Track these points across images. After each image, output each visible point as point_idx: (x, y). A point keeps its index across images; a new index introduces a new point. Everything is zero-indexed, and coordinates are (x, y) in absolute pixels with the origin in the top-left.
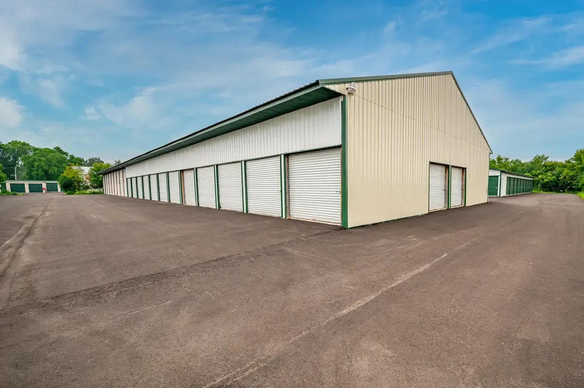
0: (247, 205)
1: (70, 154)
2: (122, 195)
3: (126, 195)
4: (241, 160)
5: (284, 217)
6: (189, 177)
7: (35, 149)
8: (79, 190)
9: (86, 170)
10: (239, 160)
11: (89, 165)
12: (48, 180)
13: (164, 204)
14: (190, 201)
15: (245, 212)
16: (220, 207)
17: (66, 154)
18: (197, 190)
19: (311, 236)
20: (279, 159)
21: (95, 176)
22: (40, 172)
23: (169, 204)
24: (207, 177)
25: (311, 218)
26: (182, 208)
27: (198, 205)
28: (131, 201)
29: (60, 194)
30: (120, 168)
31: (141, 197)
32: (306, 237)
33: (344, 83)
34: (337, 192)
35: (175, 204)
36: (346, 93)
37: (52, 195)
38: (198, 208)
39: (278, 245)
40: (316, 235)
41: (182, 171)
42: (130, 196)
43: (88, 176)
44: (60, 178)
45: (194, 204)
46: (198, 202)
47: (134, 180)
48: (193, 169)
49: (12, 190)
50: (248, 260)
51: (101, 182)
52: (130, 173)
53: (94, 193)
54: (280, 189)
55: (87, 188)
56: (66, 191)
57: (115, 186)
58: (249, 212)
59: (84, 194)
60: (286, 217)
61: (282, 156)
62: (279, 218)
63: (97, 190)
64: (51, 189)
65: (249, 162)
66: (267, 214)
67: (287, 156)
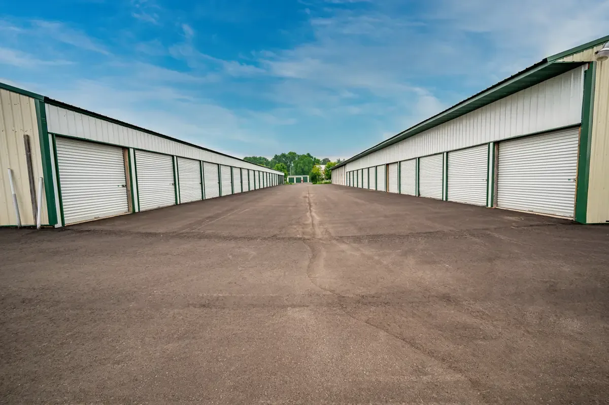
0: (447, 193)
1: (314, 157)
2: (343, 184)
3: (346, 185)
4: (443, 151)
5: (489, 206)
6: (393, 169)
7: (299, 156)
8: (319, 181)
9: (323, 167)
10: (441, 151)
11: (323, 164)
12: (304, 175)
13: (373, 191)
14: (393, 189)
15: (444, 199)
16: (419, 195)
17: (312, 157)
18: (400, 180)
19: (524, 226)
20: (487, 147)
21: (327, 171)
22: (300, 170)
23: (376, 191)
24: (409, 169)
25: (527, 210)
26: (387, 194)
27: (400, 192)
28: (348, 188)
29: (309, 184)
30: (343, 165)
31: (356, 186)
32: (517, 227)
33: (592, 47)
34: (569, 179)
35: (381, 191)
36: (594, 59)
37: (305, 184)
38: (399, 195)
39: (483, 229)
40: (531, 226)
41: (388, 165)
42: (348, 185)
43: (324, 171)
44: (310, 173)
45: (396, 191)
46: (400, 191)
47: (351, 173)
48: (397, 162)
49: (289, 182)
50: (453, 237)
51: (331, 175)
52: (349, 168)
53: (326, 183)
54: (486, 178)
55: (323, 179)
56: (312, 182)
57: (339, 178)
58: (449, 200)
59: (322, 183)
60: (492, 206)
61: (491, 145)
62: (483, 207)
63: (328, 181)
64: (305, 180)
65: (451, 153)
66: (468, 202)
67: (497, 143)
